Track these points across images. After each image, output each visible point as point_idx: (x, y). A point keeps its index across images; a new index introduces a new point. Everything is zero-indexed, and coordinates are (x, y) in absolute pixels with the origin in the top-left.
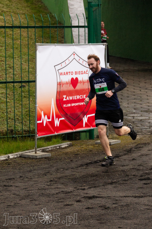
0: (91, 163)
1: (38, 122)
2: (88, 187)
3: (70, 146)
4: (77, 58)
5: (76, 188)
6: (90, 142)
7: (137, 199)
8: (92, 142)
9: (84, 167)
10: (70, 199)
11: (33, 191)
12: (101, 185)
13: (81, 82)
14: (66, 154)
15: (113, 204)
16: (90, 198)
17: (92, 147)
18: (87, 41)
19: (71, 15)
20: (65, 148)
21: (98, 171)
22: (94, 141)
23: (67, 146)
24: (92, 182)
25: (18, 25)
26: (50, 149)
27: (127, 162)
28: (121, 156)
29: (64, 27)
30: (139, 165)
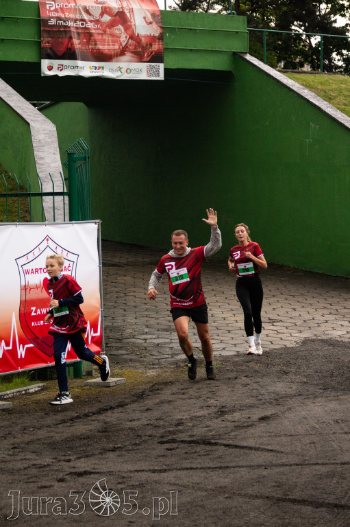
0: (78, 417)
2: (75, 456)
3: (43, 389)
4: (53, 246)
5: (56, 458)
6: (75, 382)
7: (156, 474)
8: (78, 382)
9: (68, 424)
10: (47, 478)
12: (96, 452)
14: (37, 402)
15: (119, 483)
16: (80, 474)
17: (79, 390)
18: (67, 218)
19: (40, 175)
20: (36, 393)
21: (91, 431)
22: (82, 380)
23: (38, 391)
24: (82, 449)
26: (11, 395)
27: (137, 415)
28: (127, 405)
29: (29, 195)
30: (157, 419)
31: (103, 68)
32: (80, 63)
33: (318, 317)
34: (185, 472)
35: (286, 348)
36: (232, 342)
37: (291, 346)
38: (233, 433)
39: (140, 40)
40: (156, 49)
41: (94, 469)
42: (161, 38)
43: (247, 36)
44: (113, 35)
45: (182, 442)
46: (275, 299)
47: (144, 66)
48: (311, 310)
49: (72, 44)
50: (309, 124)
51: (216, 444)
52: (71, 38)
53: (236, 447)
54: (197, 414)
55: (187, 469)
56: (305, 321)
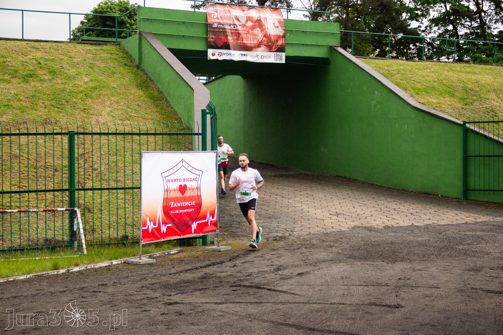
0: (192, 269)
1: (143, 228)
2: (175, 293)
3: (180, 252)
4: (186, 166)
5: (163, 294)
6: (202, 248)
7: (216, 305)
8: (204, 248)
9: (183, 273)
10: (151, 305)
11: (118, 297)
12: (190, 291)
13: (189, 189)
14: (172, 260)
15: (191, 310)
16: (170, 304)
17: (201, 253)
20: (175, 254)
21: (194, 278)
22: (206, 247)
23: (177, 253)
25: (138, 131)
26: (158, 255)
27: (227, 269)
28: (224, 263)
29: (191, 134)
30: (237, 272)
31: (247, 55)
32: (232, 52)
33: (368, 212)
34: (234, 305)
35: (341, 231)
36: (308, 226)
37: (344, 230)
38: (277, 282)
39: (271, 38)
40: (281, 44)
41: (181, 301)
42: (284, 36)
43: (339, 36)
44: (253, 35)
45: (244, 286)
46: (344, 200)
47: (273, 54)
48: (364, 208)
49: (227, 40)
50: (374, 92)
51: (263, 288)
52: (227, 36)
53: (274, 290)
54: (263, 270)
55: (236, 303)
56: (358, 215)
